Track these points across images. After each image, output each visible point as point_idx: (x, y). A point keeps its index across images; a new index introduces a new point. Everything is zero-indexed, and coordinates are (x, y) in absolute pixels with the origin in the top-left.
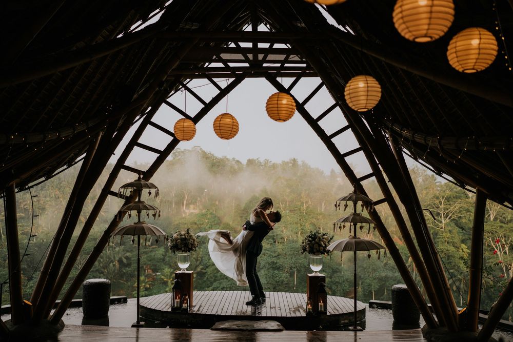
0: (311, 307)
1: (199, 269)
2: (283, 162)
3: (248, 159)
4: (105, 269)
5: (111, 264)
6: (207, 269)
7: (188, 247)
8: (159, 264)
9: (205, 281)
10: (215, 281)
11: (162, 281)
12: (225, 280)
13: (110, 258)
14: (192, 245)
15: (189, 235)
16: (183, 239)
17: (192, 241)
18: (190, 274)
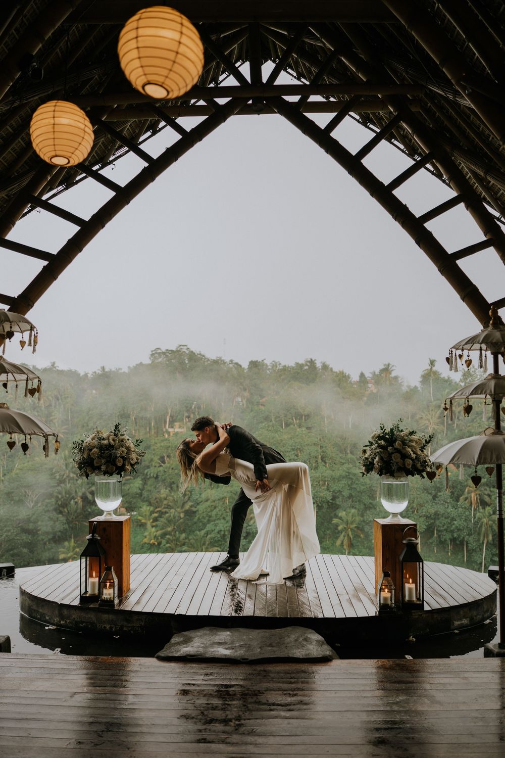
0: (389, 595)
1: (187, 507)
2: (297, 364)
3: (250, 360)
4: (64, 508)
5: (72, 502)
6: (198, 507)
8: (135, 501)
9: (195, 523)
10: (209, 521)
11: (140, 523)
12: (222, 521)
13: (70, 494)
14: (124, 461)
15: (119, 439)
16: (104, 447)
17: (126, 451)
18: (121, 522)
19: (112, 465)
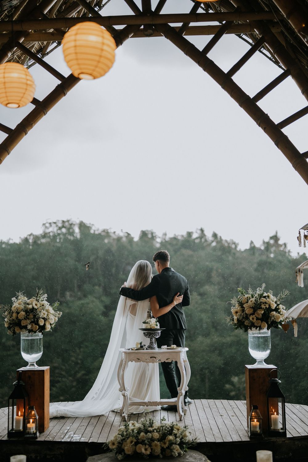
0: (258, 423)
7: (37, 323)
14: (45, 321)
15: (40, 304)
16: (29, 310)
17: (46, 313)
18: (43, 371)
19: (35, 324)
